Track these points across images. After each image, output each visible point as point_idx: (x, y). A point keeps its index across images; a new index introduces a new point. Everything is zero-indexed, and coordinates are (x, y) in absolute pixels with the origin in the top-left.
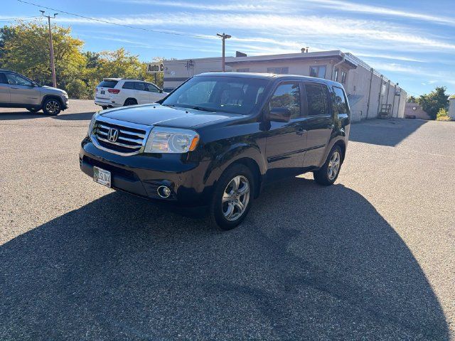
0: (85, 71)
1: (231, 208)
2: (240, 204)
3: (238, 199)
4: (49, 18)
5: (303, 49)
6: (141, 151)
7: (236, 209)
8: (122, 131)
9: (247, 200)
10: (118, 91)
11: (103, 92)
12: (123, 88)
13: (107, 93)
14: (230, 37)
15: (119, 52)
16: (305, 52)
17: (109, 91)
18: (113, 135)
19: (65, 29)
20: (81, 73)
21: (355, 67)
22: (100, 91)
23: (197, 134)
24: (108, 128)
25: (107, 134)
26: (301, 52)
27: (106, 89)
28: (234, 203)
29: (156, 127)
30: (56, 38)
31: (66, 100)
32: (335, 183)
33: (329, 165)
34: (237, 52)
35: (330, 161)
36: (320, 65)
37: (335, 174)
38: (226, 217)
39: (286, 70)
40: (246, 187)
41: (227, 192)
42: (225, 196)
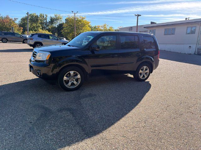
1: (70, 83)
2: (75, 82)
3: (74, 80)
4: (75, 14)
5: (186, 19)
6: (35, 59)
7: (73, 84)
9: (79, 81)
15: (104, 25)
16: (188, 19)
19: (83, 17)
23: (50, 54)
26: (185, 20)
28: (72, 82)
30: (80, 21)
33: (140, 72)
34: (151, 22)
35: (140, 70)
36: (193, 26)
37: (146, 76)
38: (66, 86)
39: (174, 29)
40: (79, 76)
41: (66, 76)
42: (65, 78)
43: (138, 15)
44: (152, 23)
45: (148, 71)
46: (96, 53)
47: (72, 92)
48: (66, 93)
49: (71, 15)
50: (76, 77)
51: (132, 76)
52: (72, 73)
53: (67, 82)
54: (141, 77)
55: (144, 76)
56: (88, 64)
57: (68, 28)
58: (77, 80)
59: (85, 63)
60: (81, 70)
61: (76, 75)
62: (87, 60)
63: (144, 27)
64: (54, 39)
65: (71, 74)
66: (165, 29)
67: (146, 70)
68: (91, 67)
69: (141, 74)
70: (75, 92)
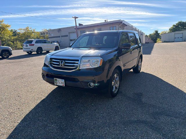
0: (13, 38)
1: (114, 88)
2: (117, 86)
3: (116, 83)
6: (77, 69)
8: (66, 61)
10: (33, 45)
11: (27, 46)
12: (35, 43)
13: (29, 46)
14: (78, 18)
15: (27, 28)
16: (106, 21)
17: (30, 45)
18: (62, 63)
20: (11, 39)
21: (126, 25)
22: (25, 46)
23: (101, 58)
24: (59, 61)
25: (58, 63)
26: (104, 22)
27: (28, 44)
29: (83, 58)
31: (11, 51)
34: (79, 24)
36: (114, 26)
38: (113, 92)
42: (113, 83)
45: (141, 63)
50: (117, 80)
65: (115, 77)
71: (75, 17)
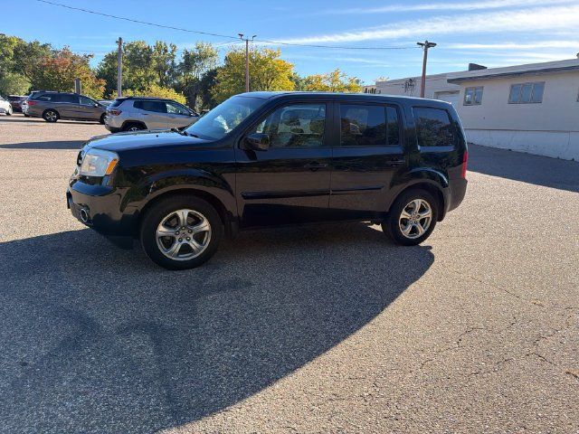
1: (177, 247)
2: (194, 244)
3: (191, 236)
4: (247, 41)
6: (79, 173)
9: (207, 240)
23: (116, 156)
28: (185, 241)
30: (264, 63)
32: (422, 244)
33: (402, 216)
34: (471, 65)
35: (404, 212)
37: (422, 231)
38: (165, 254)
39: (541, 86)
40: (205, 225)
41: (165, 225)
42: (162, 230)
43: (429, 45)
44: (473, 67)
45: (428, 214)
46: (261, 157)
47: (182, 275)
48: (164, 274)
49: (240, 46)
50: (196, 229)
51: (378, 228)
52: (183, 214)
53: (169, 242)
54: (406, 232)
55: (414, 230)
56: (233, 189)
57: (231, 82)
58: (199, 237)
59: (225, 186)
60: (213, 208)
61: (198, 221)
62: (229, 177)
63: (449, 81)
64: (181, 114)
65: (181, 218)
66: (512, 86)
67: (422, 210)
68: (246, 197)
69: (405, 222)
70: (191, 273)
71: (427, 42)
